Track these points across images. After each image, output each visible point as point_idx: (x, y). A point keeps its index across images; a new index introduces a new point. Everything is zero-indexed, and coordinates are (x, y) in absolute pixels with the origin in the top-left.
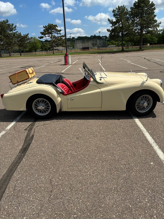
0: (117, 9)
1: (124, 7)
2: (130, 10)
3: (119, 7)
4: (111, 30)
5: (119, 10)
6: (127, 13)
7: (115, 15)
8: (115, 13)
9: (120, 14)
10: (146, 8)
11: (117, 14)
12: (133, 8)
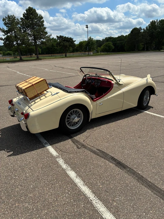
0: (7, 18)
1: (14, 16)
2: (21, 21)
3: (8, 16)
4: (4, 39)
5: (9, 19)
6: (18, 23)
7: (5, 24)
8: (6, 22)
9: (11, 23)
10: (36, 20)
11: (7, 23)
12: (23, 18)
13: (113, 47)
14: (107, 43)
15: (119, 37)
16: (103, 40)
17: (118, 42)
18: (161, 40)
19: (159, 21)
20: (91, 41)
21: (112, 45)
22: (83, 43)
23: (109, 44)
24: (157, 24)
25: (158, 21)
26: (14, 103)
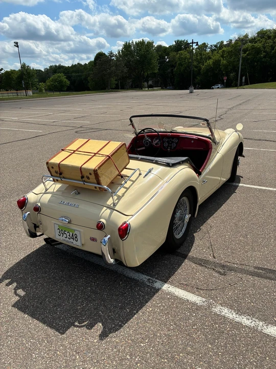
13: (68, 82)
14: (56, 75)
15: (73, 66)
16: (47, 71)
17: (74, 74)
18: (142, 73)
19: (136, 43)
20: (26, 70)
21: (65, 79)
22: (10, 75)
23: (59, 77)
24: (134, 47)
25: (134, 43)
26: (39, 204)
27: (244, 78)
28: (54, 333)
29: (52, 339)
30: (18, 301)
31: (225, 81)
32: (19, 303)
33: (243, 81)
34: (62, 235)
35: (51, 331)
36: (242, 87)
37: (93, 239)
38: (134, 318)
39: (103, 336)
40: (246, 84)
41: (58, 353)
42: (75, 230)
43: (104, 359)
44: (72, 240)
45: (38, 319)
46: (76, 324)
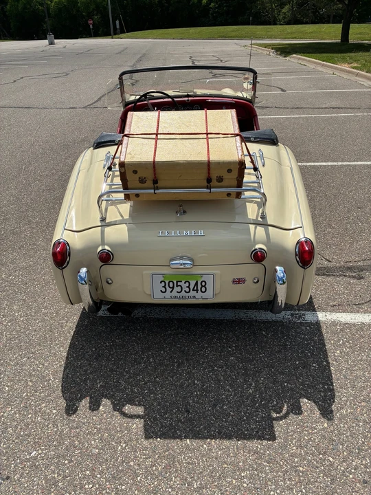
26: (107, 248)
27: (117, 22)
28: (262, 444)
29: (270, 455)
30: (145, 425)
31: (91, 27)
32: (151, 427)
33: (118, 27)
34: (169, 290)
35: (254, 444)
36: (117, 36)
37: (239, 281)
38: (333, 372)
39: (327, 413)
40: (122, 32)
41: (301, 469)
42: (202, 275)
43: (363, 443)
44: (193, 293)
45: (212, 437)
46: (275, 415)
